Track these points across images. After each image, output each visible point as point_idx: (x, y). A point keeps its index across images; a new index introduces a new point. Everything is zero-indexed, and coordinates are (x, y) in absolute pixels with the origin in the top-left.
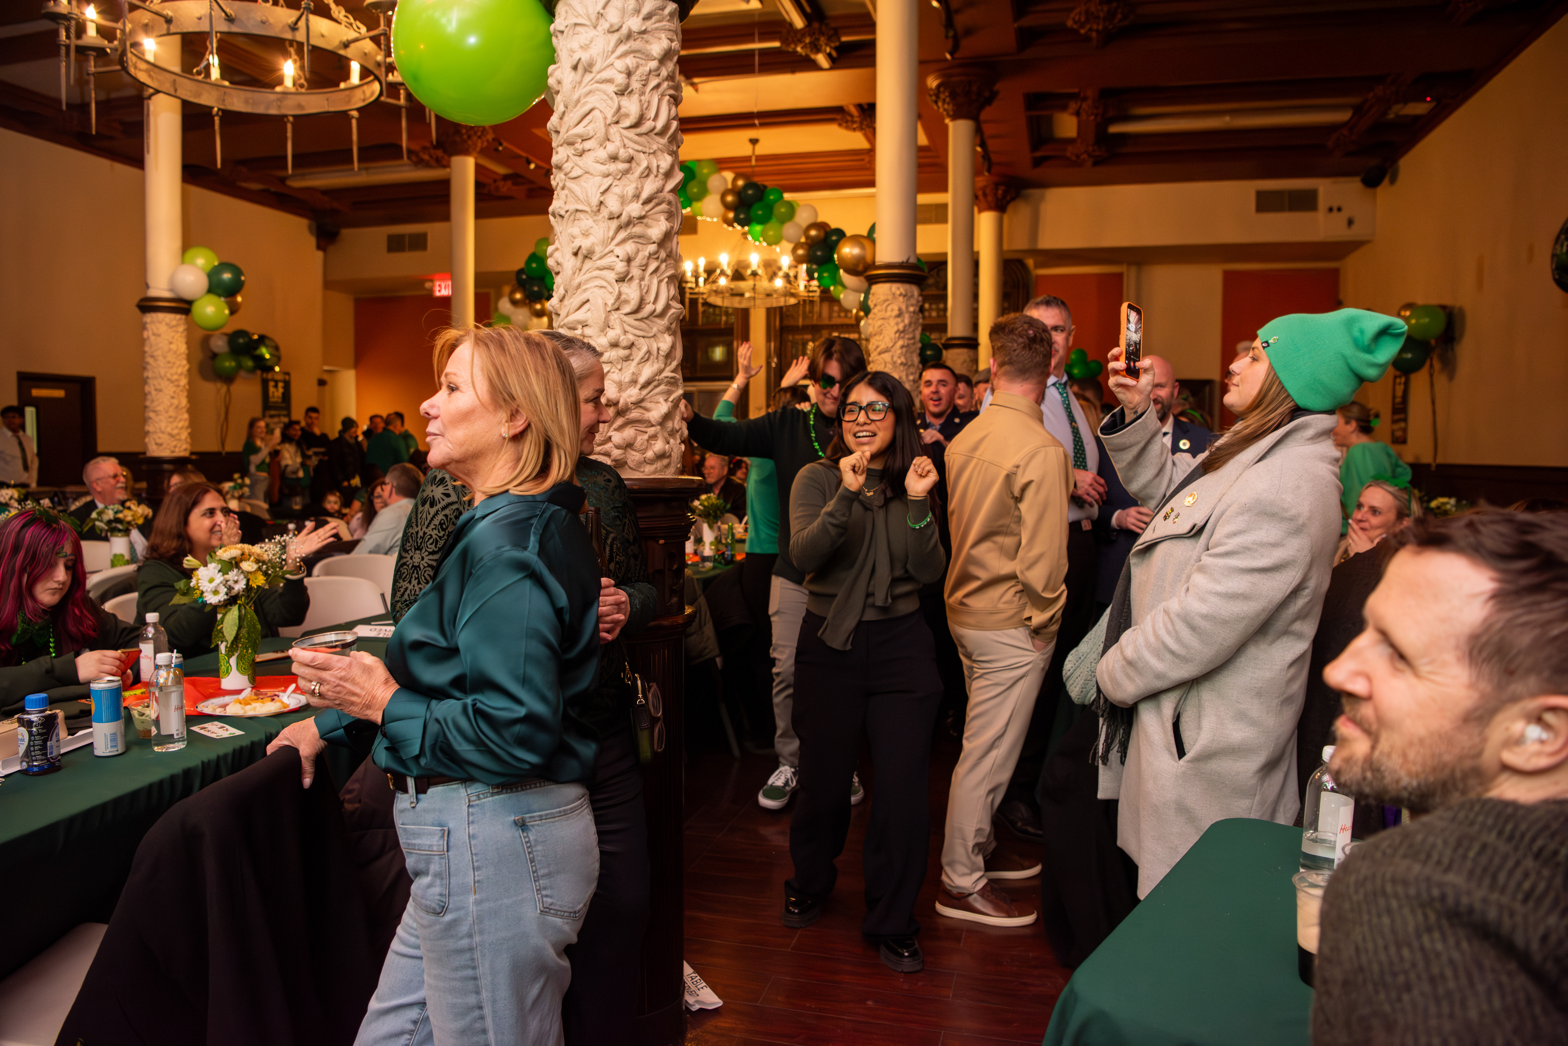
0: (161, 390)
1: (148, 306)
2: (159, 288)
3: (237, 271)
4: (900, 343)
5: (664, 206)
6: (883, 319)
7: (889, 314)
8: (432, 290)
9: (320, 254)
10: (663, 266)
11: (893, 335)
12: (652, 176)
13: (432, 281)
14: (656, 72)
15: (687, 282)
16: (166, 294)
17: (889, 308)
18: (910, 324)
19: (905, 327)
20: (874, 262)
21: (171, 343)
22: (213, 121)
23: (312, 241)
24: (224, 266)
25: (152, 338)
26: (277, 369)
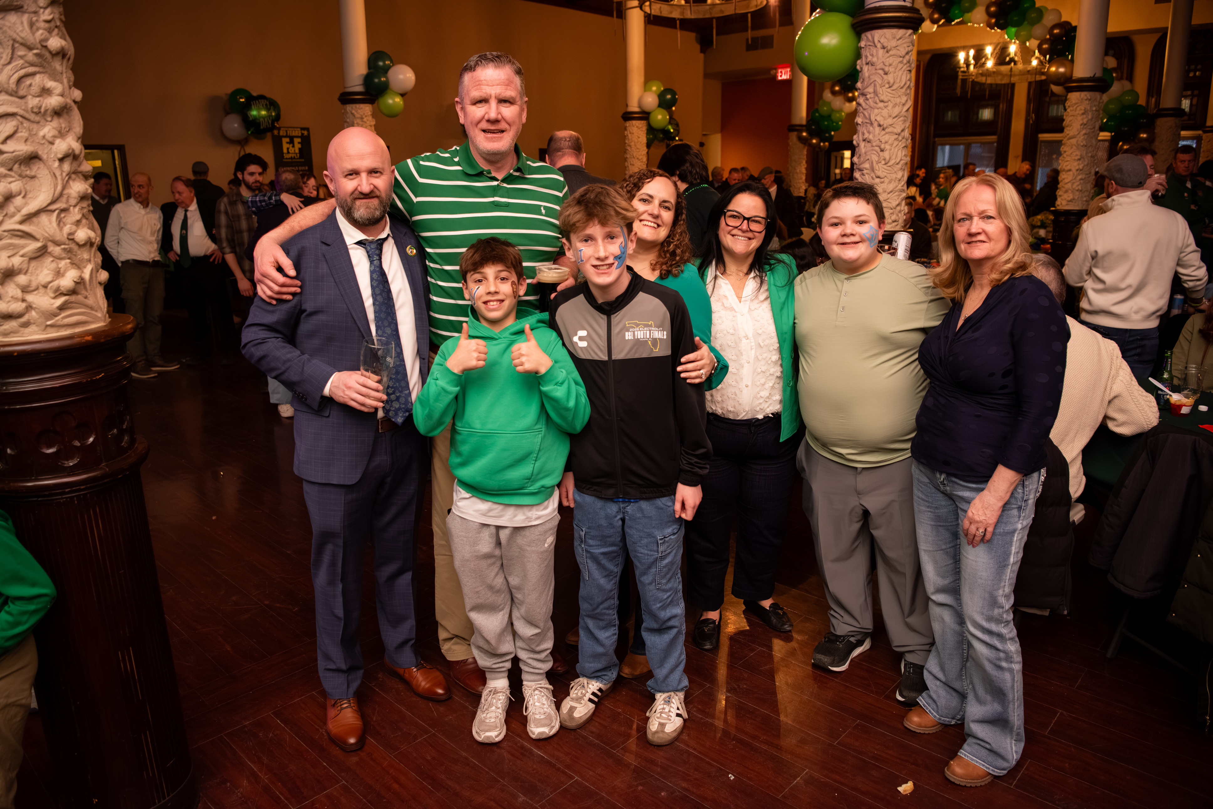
0: (633, 165)
1: (628, 116)
2: (634, 107)
3: (674, 93)
4: (1084, 132)
5: (902, 118)
6: (1073, 116)
7: (1077, 112)
8: (775, 76)
9: (702, 56)
10: (900, 143)
11: (1079, 127)
12: (897, 107)
13: (776, 69)
14: (901, 62)
15: (960, 68)
16: (637, 109)
17: (1078, 109)
18: (1092, 119)
19: (1087, 121)
20: (1072, 77)
21: (639, 137)
22: (676, 23)
23: (698, 47)
24: (667, 91)
25: (629, 135)
26: (677, 138)
